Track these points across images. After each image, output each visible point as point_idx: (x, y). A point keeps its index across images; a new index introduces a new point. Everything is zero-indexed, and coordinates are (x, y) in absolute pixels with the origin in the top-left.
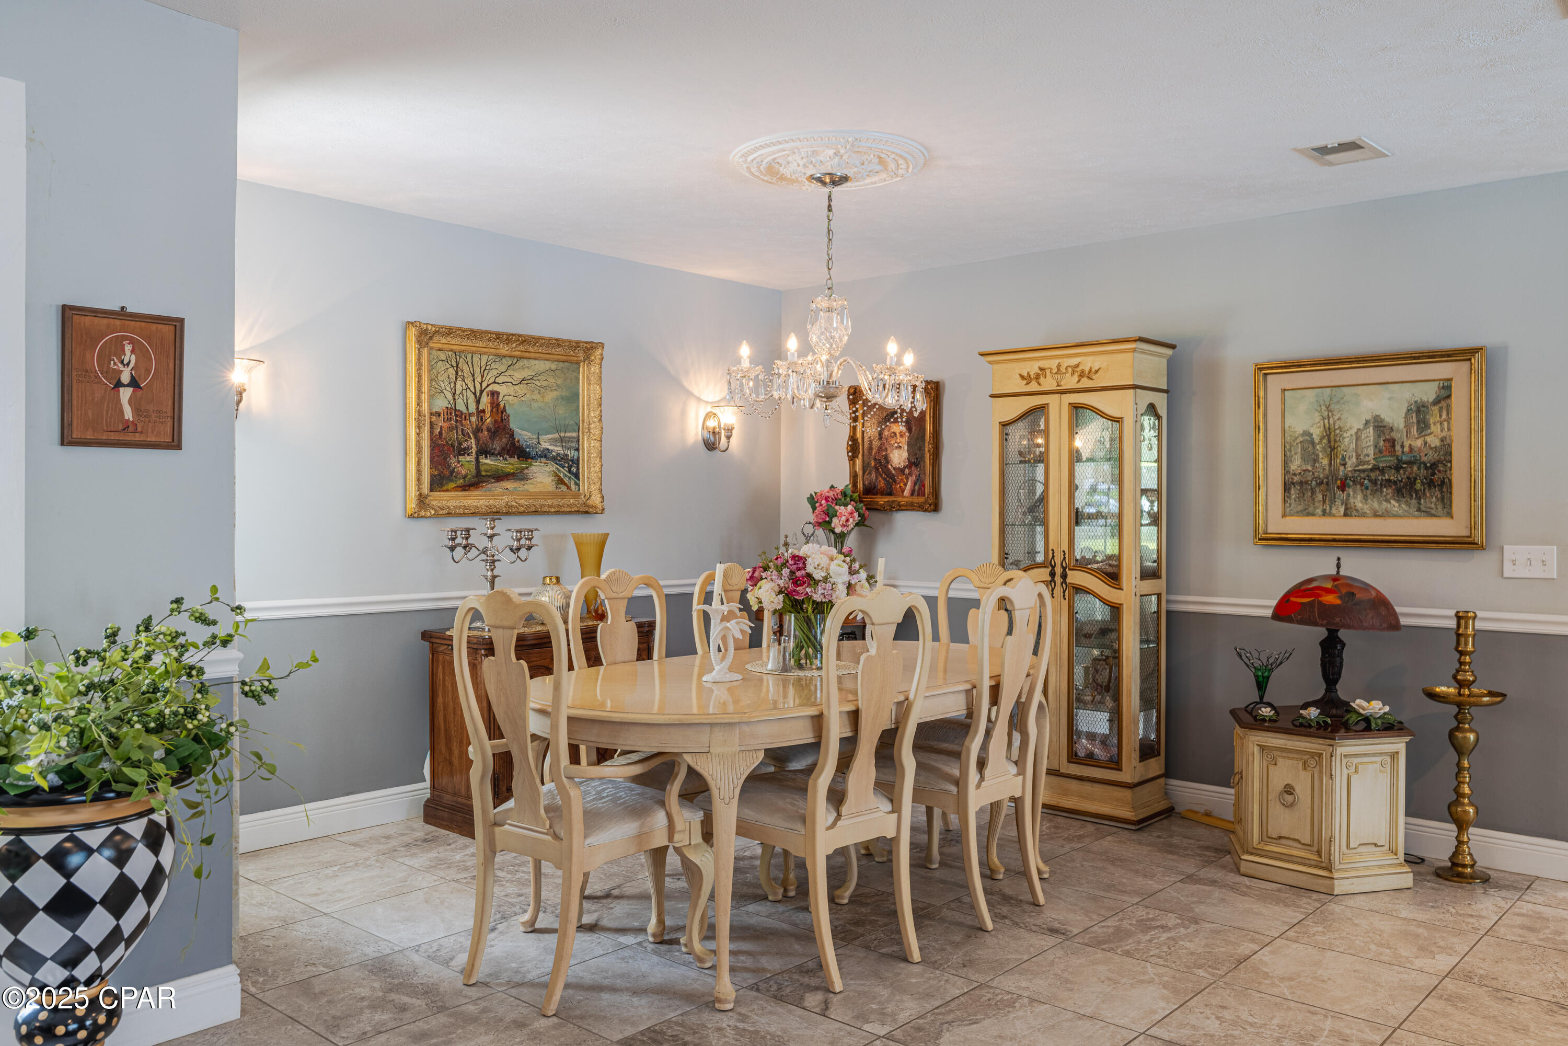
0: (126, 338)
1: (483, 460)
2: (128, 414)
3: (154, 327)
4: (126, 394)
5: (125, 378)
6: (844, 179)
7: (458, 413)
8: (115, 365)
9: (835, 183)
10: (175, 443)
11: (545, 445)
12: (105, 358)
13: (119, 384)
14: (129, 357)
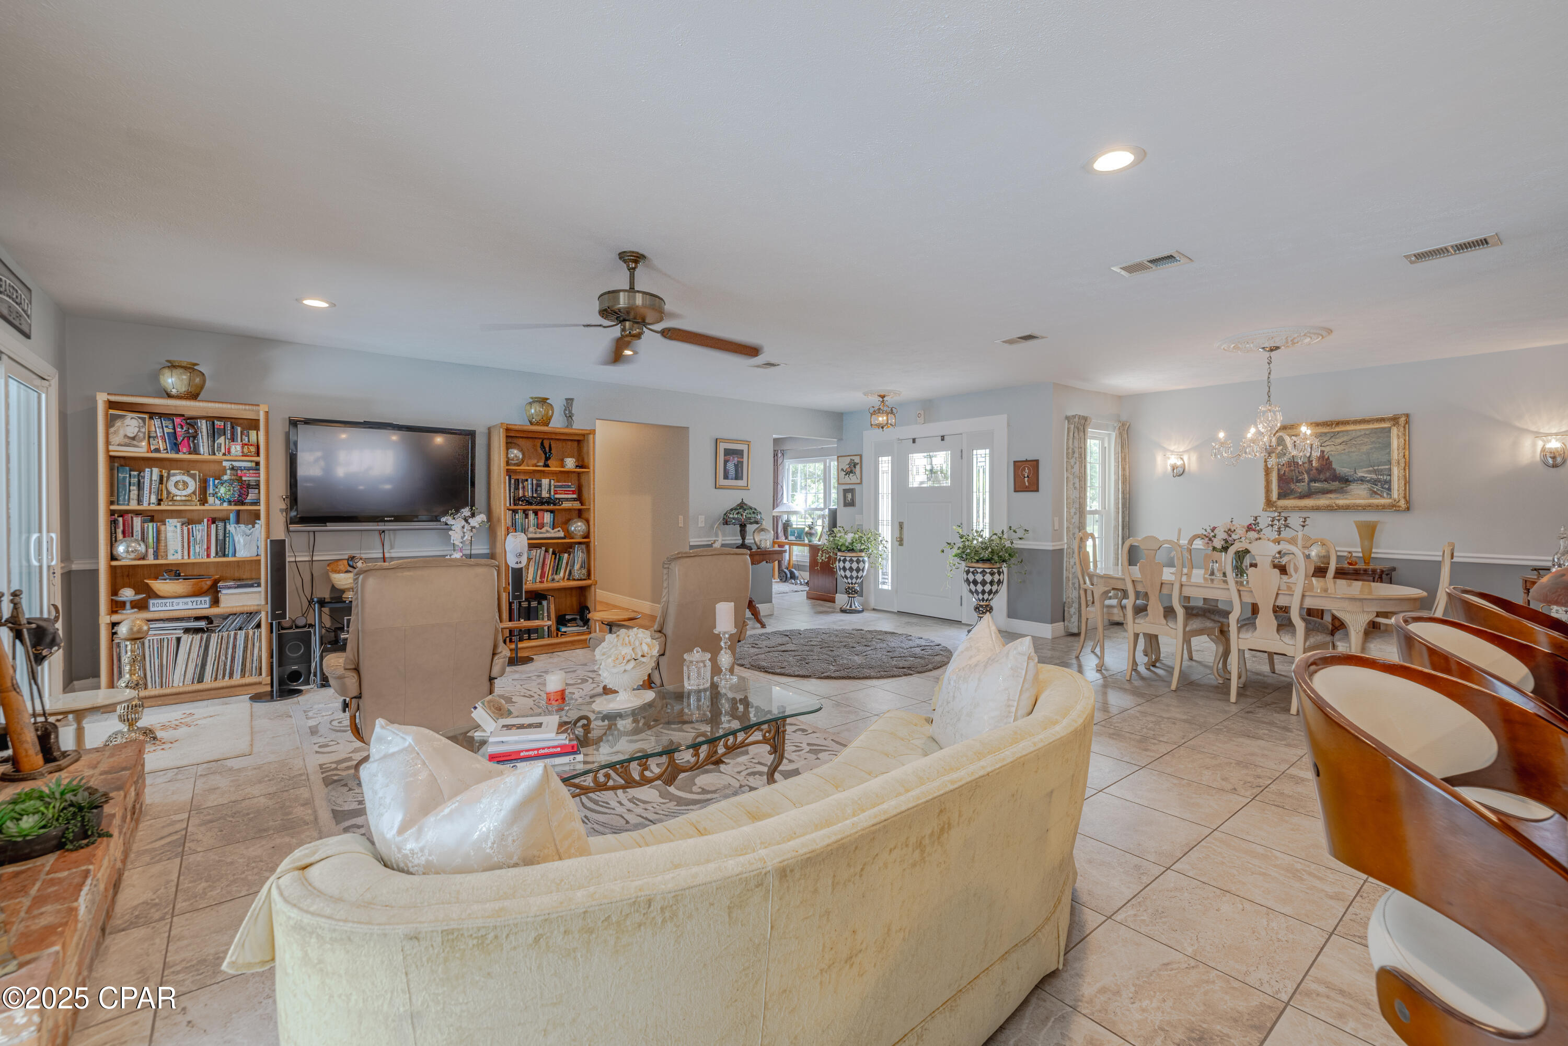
0: (1027, 466)
1: (1313, 484)
2: (1027, 484)
3: (1033, 463)
4: (1026, 479)
5: (1027, 476)
6: (1277, 348)
7: (1296, 463)
8: (1025, 473)
9: (1271, 350)
10: (1037, 490)
11: (1360, 474)
12: (1022, 471)
14: (1027, 471)
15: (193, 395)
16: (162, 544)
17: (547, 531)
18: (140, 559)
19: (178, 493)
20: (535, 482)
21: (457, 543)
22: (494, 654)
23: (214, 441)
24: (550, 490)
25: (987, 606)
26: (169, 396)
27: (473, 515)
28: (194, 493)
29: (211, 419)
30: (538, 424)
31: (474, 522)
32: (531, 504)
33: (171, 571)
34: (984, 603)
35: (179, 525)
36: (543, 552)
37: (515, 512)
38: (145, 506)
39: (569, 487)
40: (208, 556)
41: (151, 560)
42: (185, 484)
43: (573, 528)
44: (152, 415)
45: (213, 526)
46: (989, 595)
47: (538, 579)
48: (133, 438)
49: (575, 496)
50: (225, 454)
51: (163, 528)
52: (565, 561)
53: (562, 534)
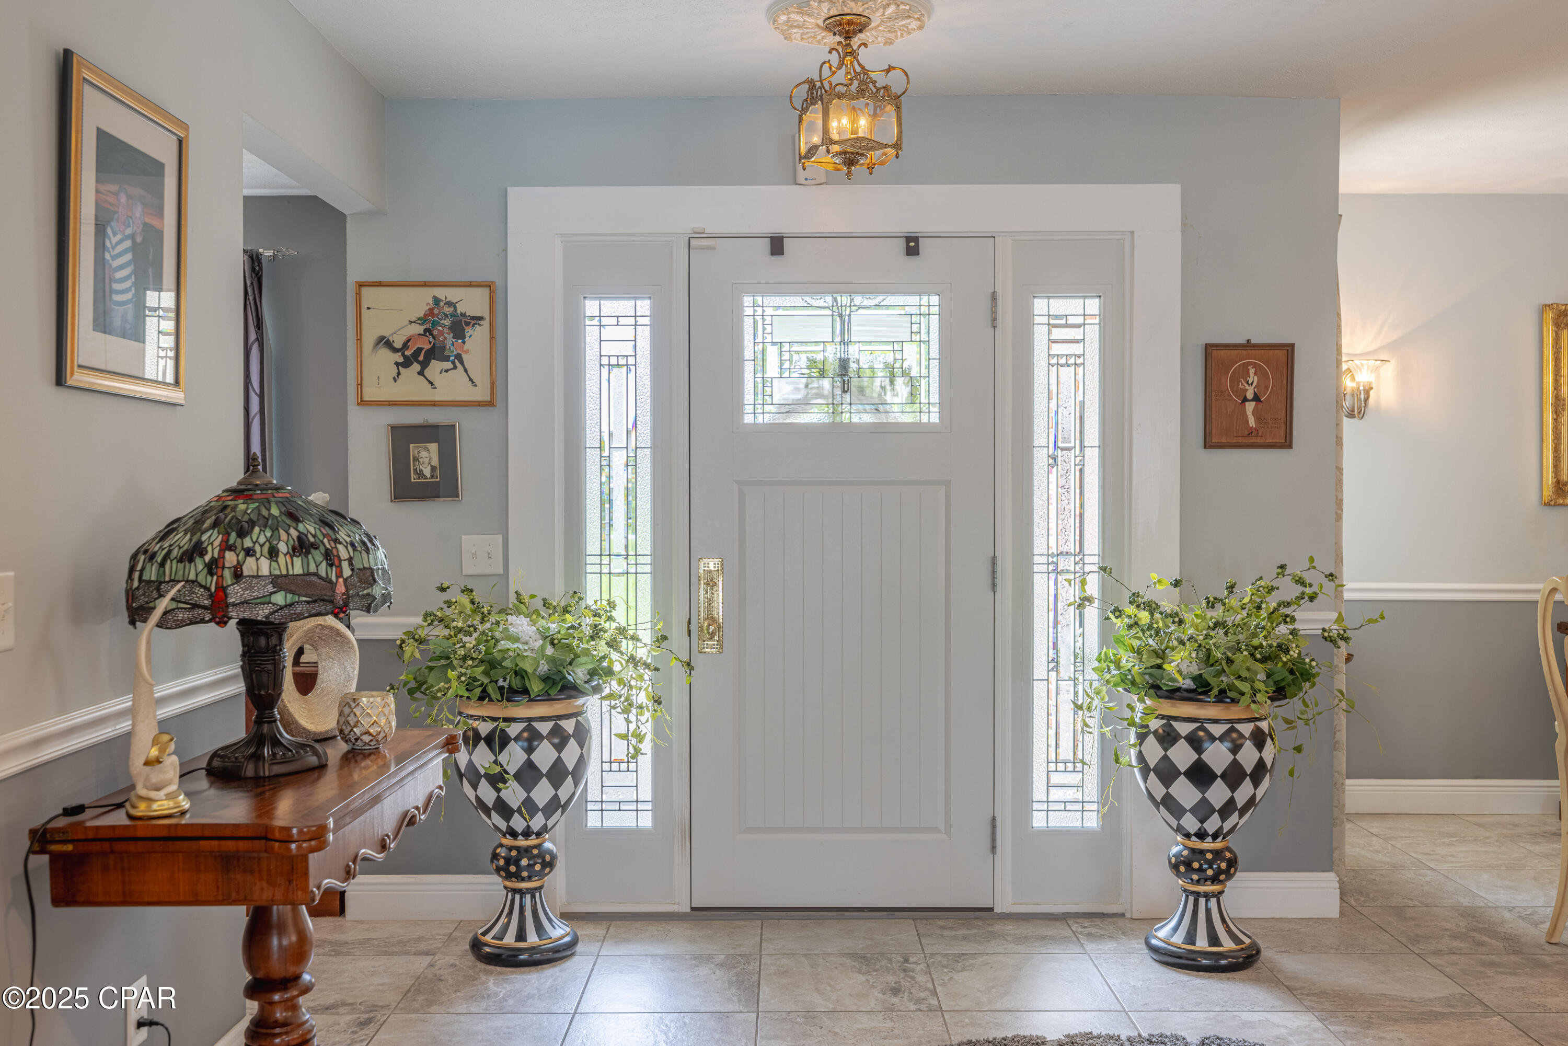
0: (1250, 364)
2: (1252, 422)
3: (1271, 353)
4: (1250, 407)
5: (1250, 395)
8: (1243, 385)
10: (1287, 444)
12: (1235, 381)
13: (1245, 400)
14: (1253, 378)
25: (1217, 853)
34: (1208, 844)
46: (1223, 820)
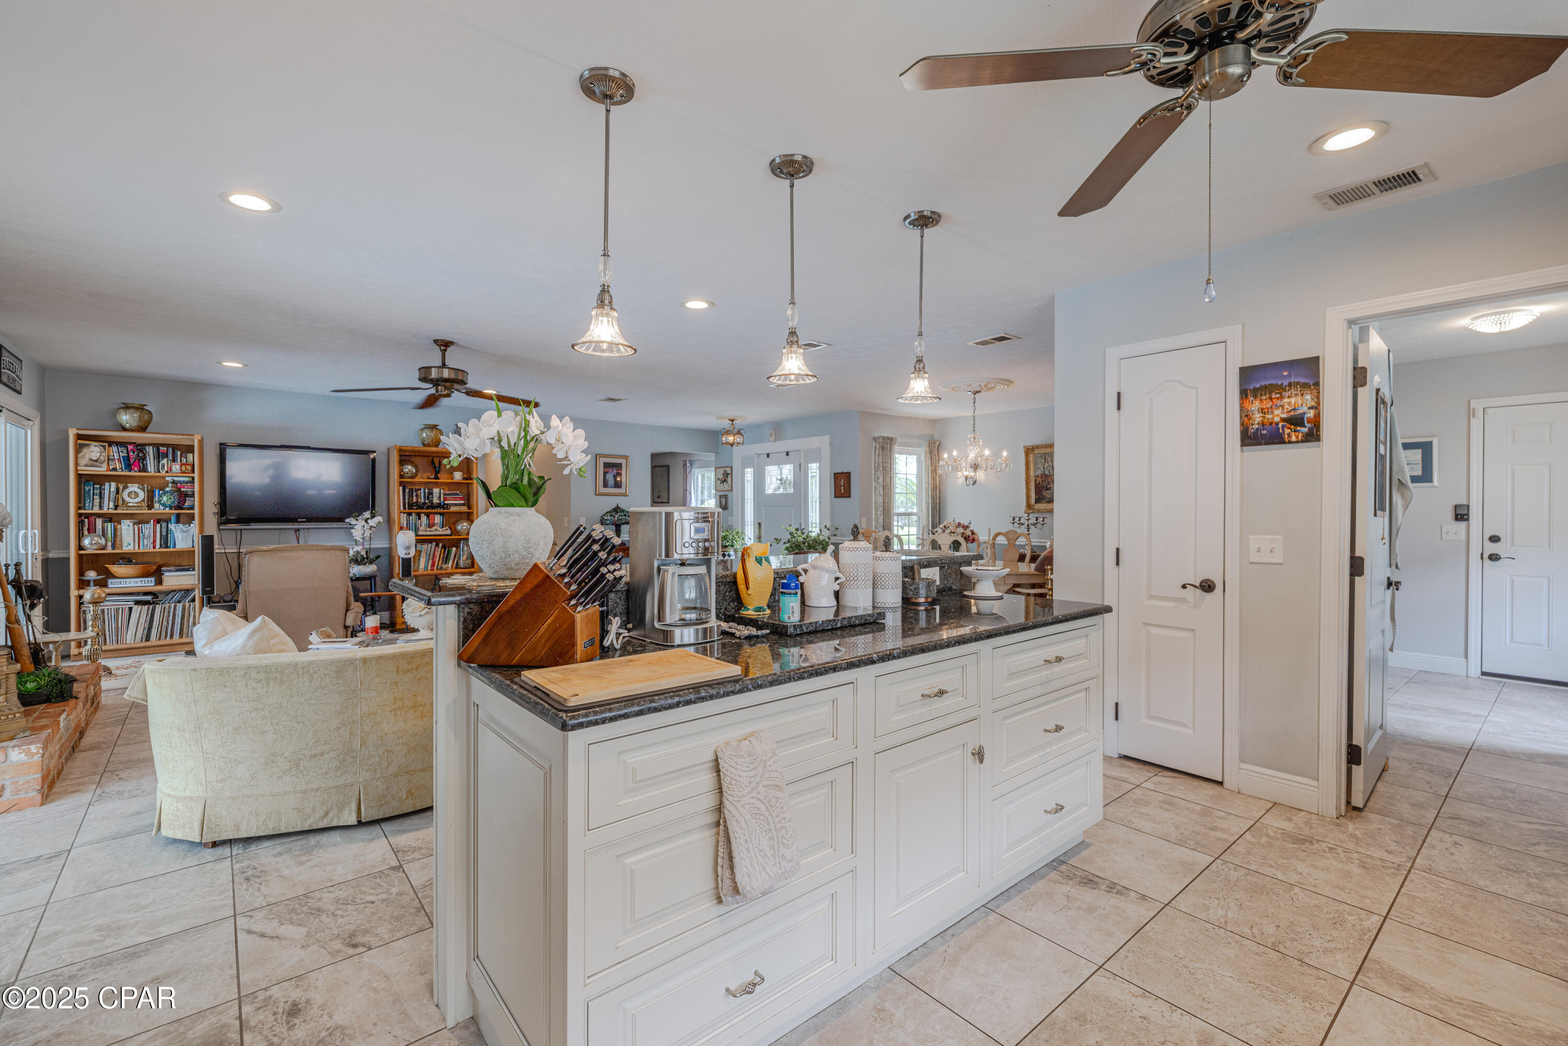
2: (843, 492)
4: (842, 488)
5: (842, 485)
7: (1046, 476)
10: (849, 496)
12: (840, 481)
14: (843, 481)
15: (143, 429)
16: (118, 538)
17: (436, 530)
18: (101, 549)
19: (131, 500)
20: (426, 491)
21: (358, 539)
22: (347, 610)
23: (159, 462)
24: (440, 497)
26: (124, 429)
27: (373, 517)
28: (143, 500)
29: (157, 446)
30: (428, 445)
31: (372, 522)
32: (422, 508)
33: (125, 558)
35: (131, 524)
36: (433, 547)
37: (409, 514)
38: (105, 510)
39: (458, 494)
40: (154, 547)
41: (109, 550)
42: (137, 495)
43: (459, 528)
44: (111, 444)
45: (158, 526)
47: (429, 568)
48: (96, 461)
49: (462, 502)
50: (167, 472)
51: (119, 527)
52: (453, 554)
53: (449, 532)
